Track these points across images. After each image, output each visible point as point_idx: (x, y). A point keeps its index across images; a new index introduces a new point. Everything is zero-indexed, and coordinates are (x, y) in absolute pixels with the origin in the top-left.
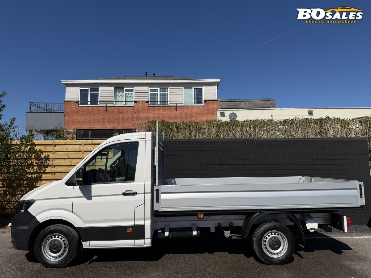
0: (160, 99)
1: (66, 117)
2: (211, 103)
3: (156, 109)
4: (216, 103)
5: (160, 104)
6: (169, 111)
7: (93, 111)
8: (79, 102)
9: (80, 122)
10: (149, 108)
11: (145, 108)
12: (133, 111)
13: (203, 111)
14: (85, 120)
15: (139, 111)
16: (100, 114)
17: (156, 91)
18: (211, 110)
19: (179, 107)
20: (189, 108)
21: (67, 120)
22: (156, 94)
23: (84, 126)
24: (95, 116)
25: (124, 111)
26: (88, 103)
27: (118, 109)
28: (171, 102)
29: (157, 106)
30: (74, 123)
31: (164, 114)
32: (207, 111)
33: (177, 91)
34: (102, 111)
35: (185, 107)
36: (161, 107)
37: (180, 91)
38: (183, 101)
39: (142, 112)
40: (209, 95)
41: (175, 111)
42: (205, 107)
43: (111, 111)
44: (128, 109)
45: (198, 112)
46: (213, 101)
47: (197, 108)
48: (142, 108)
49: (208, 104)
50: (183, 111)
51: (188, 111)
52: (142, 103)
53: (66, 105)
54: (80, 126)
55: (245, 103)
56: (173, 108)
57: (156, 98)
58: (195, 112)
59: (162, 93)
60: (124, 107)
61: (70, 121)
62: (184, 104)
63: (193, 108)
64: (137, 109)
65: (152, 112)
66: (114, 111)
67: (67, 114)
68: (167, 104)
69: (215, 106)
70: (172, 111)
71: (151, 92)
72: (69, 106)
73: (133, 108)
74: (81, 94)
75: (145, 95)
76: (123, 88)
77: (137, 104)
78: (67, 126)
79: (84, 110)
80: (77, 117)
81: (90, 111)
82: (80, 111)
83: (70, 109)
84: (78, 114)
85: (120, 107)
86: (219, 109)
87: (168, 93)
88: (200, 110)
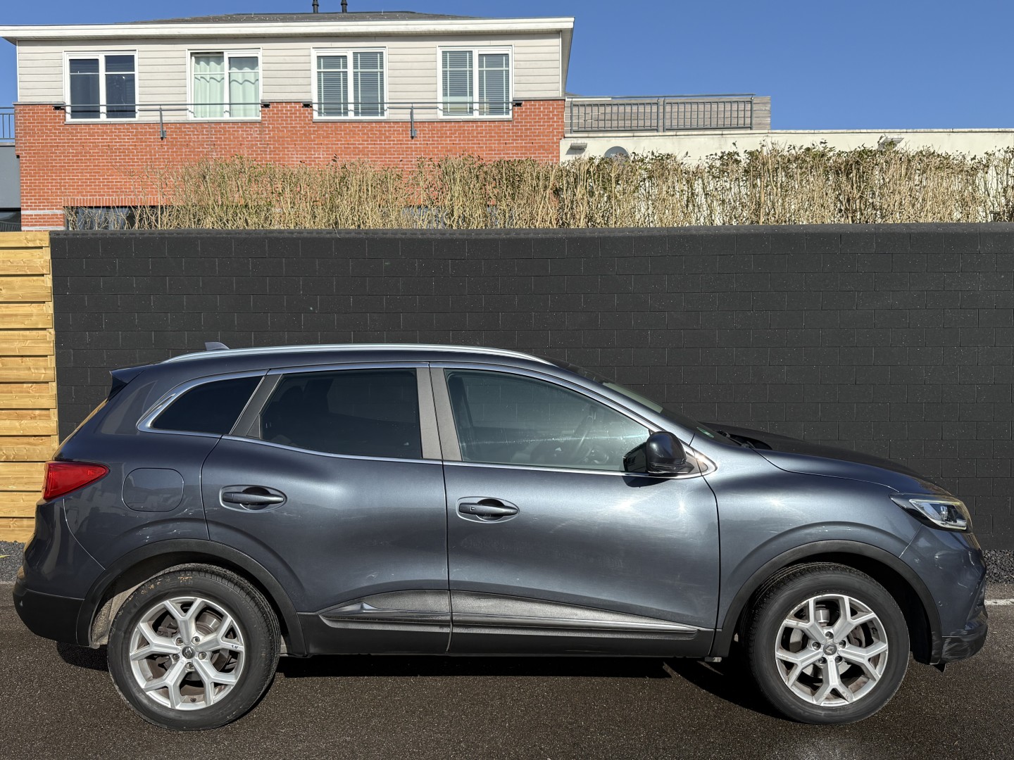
0: (356, 97)
1: (24, 163)
2: (541, 112)
3: (341, 131)
4: (559, 108)
5: (356, 113)
6: (389, 141)
7: (118, 142)
8: (68, 109)
9: (75, 183)
10: (314, 127)
11: (300, 127)
12: (257, 141)
13: (509, 140)
14: (91, 173)
15: (281, 138)
16: (142, 152)
17: (341, 66)
18: (537, 136)
19: (424, 127)
20: (460, 130)
21: (29, 173)
22: (342, 78)
23: (90, 195)
24: (125, 159)
25: (227, 138)
26: (99, 111)
27: (205, 133)
28: (396, 106)
29: (344, 122)
30: (55, 186)
31: (369, 151)
32: (523, 140)
33: (416, 65)
34: (151, 139)
35: (446, 127)
36: (359, 127)
37: (428, 65)
38: (437, 103)
39: (292, 144)
40: (531, 79)
41: (409, 141)
42: (518, 126)
43: (182, 138)
44: (240, 132)
45: (494, 144)
46: (546, 103)
47: (489, 130)
48: (291, 127)
49: (527, 116)
50: (438, 141)
51: (456, 140)
52: (288, 110)
53: (21, 120)
54: (76, 196)
55: (661, 110)
56: (401, 129)
57: (342, 89)
58: (483, 144)
59: (361, 72)
60: (227, 126)
61: (41, 176)
62: (441, 115)
63: (475, 128)
64: (273, 131)
65: (327, 144)
66: (191, 138)
67: (28, 153)
68: (382, 114)
69: (555, 122)
70: (400, 140)
71: (322, 70)
72: (34, 123)
73: (257, 127)
74: (72, 78)
75: (301, 81)
76: (223, 53)
77: (271, 113)
78: (30, 196)
79: (86, 136)
80: (64, 163)
81: (107, 139)
82: (73, 139)
83: (38, 133)
84: (68, 153)
85: (213, 125)
86: (567, 133)
87: (383, 72)
88: (501, 137)
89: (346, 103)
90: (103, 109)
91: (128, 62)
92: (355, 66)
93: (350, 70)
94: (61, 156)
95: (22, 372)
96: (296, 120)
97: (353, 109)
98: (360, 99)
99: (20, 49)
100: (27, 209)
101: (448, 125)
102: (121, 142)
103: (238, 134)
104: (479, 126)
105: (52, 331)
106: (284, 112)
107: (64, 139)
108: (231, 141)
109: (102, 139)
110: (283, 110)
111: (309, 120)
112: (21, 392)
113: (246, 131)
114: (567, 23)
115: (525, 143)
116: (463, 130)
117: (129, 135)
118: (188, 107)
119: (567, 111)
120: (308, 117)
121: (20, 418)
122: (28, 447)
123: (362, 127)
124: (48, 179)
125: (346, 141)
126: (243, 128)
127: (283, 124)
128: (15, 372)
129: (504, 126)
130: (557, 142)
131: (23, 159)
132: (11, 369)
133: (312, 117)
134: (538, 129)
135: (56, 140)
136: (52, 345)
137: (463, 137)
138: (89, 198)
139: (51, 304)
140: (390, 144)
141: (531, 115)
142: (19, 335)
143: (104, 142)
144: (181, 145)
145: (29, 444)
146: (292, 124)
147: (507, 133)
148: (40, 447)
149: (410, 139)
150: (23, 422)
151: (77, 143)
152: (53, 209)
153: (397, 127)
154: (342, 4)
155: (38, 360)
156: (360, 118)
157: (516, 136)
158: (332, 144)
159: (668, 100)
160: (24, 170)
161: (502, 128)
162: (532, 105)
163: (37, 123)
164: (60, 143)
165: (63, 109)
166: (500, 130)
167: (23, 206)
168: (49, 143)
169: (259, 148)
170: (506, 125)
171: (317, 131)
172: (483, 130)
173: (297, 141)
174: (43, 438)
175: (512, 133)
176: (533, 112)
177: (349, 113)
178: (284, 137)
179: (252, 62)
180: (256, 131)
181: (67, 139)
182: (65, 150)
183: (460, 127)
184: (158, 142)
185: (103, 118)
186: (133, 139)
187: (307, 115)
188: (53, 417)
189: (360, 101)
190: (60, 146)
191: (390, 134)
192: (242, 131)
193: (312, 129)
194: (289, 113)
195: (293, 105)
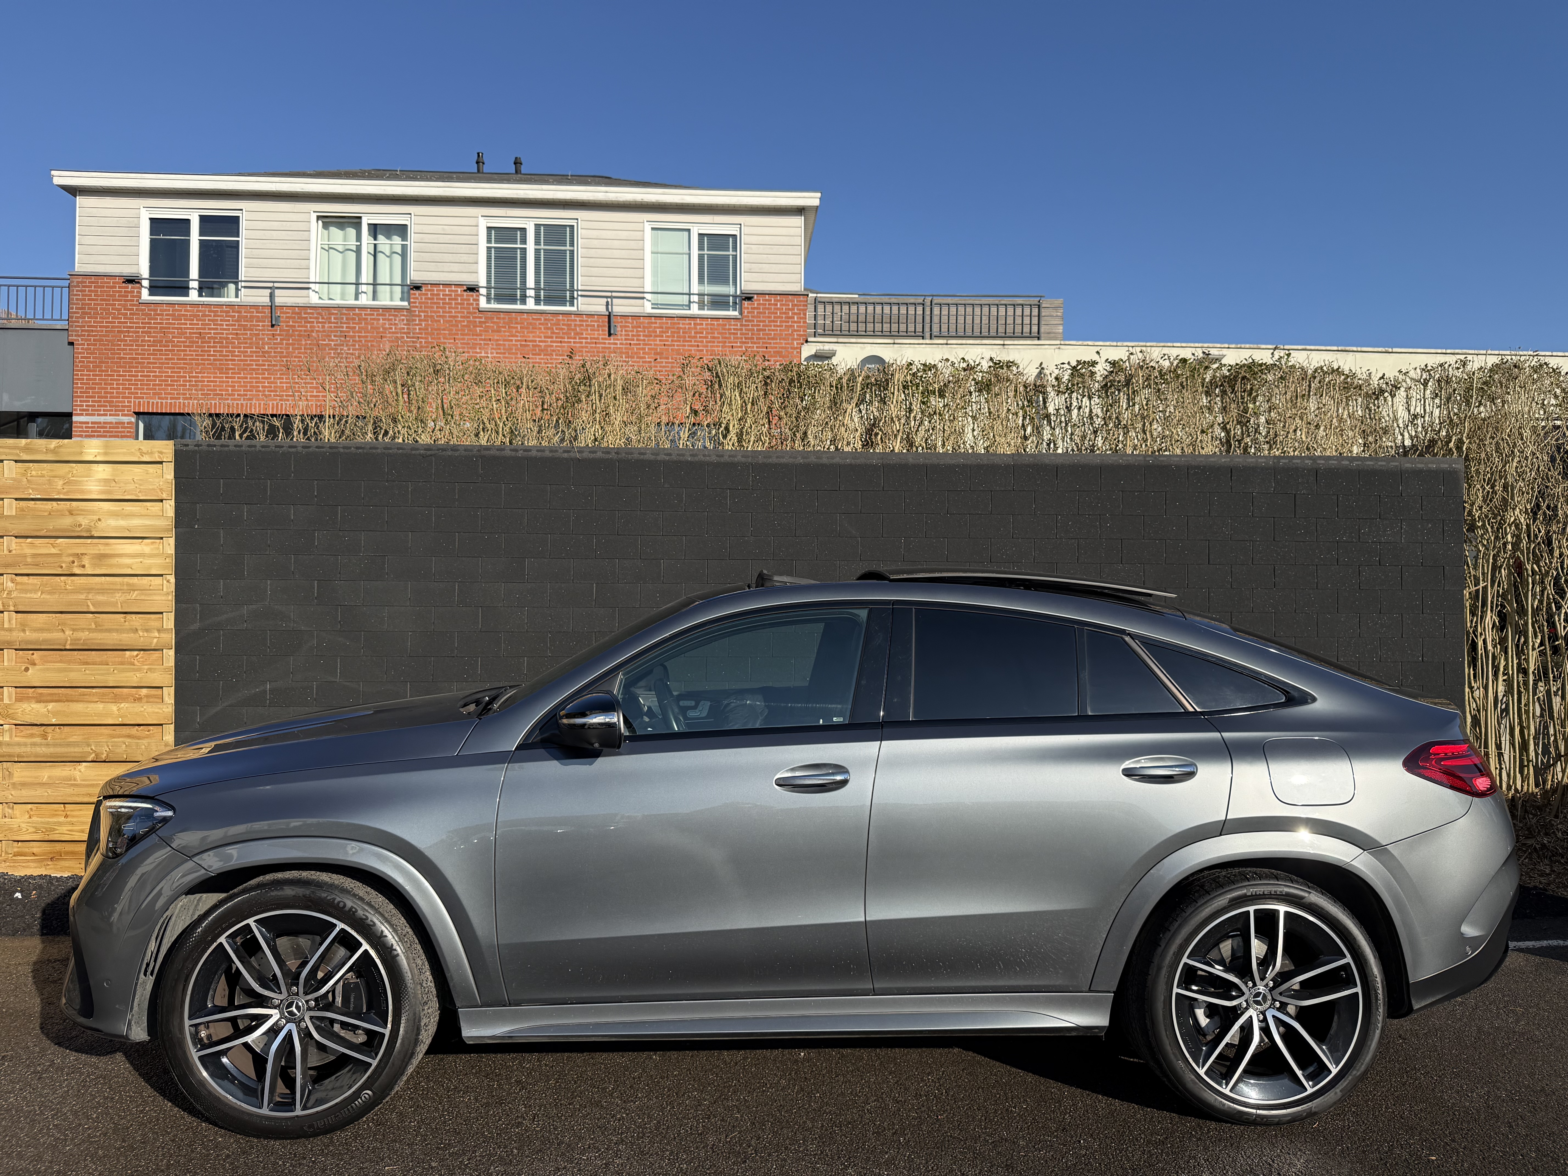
0: (537, 281)
1: (80, 353)
2: (777, 309)
3: (516, 323)
4: (800, 306)
5: (538, 301)
6: (580, 338)
7: (214, 329)
8: (146, 283)
9: (151, 381)
10: (481, 318)
11: (462, 317)
12: (404, 333)
13: (737, 343)
14: (174, 368)
15: (436, 330)
16: (246, 343)
17: (519, 240)
18: (773, 339)
19: (626, 322)
20: (674, 328)
21: (85, 367)
22: (519, 256)
23: (171, 398)
24: (222, 351)
25: (362, 328)
26: (188, 288)
27: (333, 320)
28: (591, 294)
29: (521, 312)
30: (122, 384)
31: (553, 351)
32: (755, 343)
33: (616, 244)
34: (259, 326)
35: (656, 323)
36: (540, 319)
37: (633, 245)
38: (643, 293)
39: (450, 339)
40: (766, 267)
41: (606, 339)
42: (748, 325)
43: (302, 327)
44: (381, 321)
45: (717, 346)
46: (784, 298)
47: (711, 329)
48: (450, 317)
49: (760, 313)
50: (644, 340)
51: (668, 341)
52: (447, 295)
53: (79, 295)
54: (152, 398)
55: (928, 312)
56: (596, 324)
57: (519, 271)
58: (703, 346)
59: (544, 250)
60: (363, 312)
61: (103, 371)
62: (648, 309)
63: (693, 326)
64: (425, 321)
65: (497, 340)
66: (314, 327)
67: (86, 340)
68: (572, 304)
69: (795, 322)
70: (595, 338)
71: (493, 245)
72: (97, 300)
73: (404, 315)
74: (152, 242)
75: (465, 258)
76: (360, 218)
77: (423, 297)
78: (87, 397)
79: (169, 319)
80: (136, 354)
81: (198, 324)
82: (150, 323)
83: (102, 313)
84: (142, 341)
85: (344, 311)
86: (810, 336)
87: (573, 251)
88: (726, 338)
89: (524, 288)
90: (194, 284)
91: (231, 224)
92: (537, 242)
93: (531, 247)
94: (132, 345)
95: (125, 635)
96: (457, 308)
97: (534, 296)
98: (542, 284)
99: (80, 200)
100: (82, 415)
101: (658, 321)
102: (217, 329)
103: (378, 324)
104: (698, 324)
105: (172, 579)
106: (441, 297)
107: (138, 323)
108: (368, 333)
109: (190, 324)
110: (439, 295)
111: (473, 308)
112: (122, 663)
113: (389, 320)
114: (811, 199)
115: (757, 347)
116: (678, 328)
117: (229, 321)
118: (311, 285)
119: (811, 308)
120: (472, 304)
121: (117, 699)
122: (128, 740)
123: (545, 320)
124: (113, 375)
125: (523, 336)
126: (385, 315)
127: (439, 312)
128: (115, 635)
129: (730, 325)
130: (797, 348)
131: (79, 348)
132: (109, 631)
133: (478, 304)
134: (773, 330)
135: (126, 323)
136: (170, 597)
137: (677, 337)
138: (169, 401)
139: (172, 541)
140: (581, 343)
141: (765, 313)
142: (122, 584)
143: (193, 329)
144: (299, 335)
145: (129, 736)
146: (451, 312)
147: (734, 334)
148: (145, 742)
149: (607, 337)
150: (122, 705)
151: (156, 328)
152: (118, 415)
153: (591, 321)
154: (515, 163)
155: (149, 619)
156: (542, 307)
157: (746, 338)
158: (504, 340)
159: (936, 300)
160: (80, 362)
161: (727, 327)
162: (766, 300)
163: (101, 300)
164: (132, 327)
165: (138, 283)
166: (724, 329)
167: (76, 410)
168: (117, 327)
169: (407, 342)
170: (733, 323)
171: (485, 322)
172: (703, 329)
173: (457, 334)
174: (151, 728)
175: (741, 334)
176: (768, 309)
177: (527, 299)
178: (439, 329)
179: (401, 230)
180: (403, 320)
181: (142, 323)
182: (138, 337)
183: (674, 324)
184: (268, 330)
185: (193, 295)
186: (235, 325)
187: (472, 301)
188: (166, 698)
189: (542, 286)
190: (132, 332)
191: (582, 329)
192: (383, 320)
193: (477, 320)
194: (447, 298)
195: (453, 288)
